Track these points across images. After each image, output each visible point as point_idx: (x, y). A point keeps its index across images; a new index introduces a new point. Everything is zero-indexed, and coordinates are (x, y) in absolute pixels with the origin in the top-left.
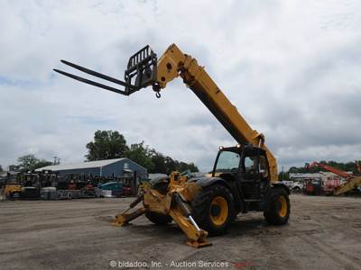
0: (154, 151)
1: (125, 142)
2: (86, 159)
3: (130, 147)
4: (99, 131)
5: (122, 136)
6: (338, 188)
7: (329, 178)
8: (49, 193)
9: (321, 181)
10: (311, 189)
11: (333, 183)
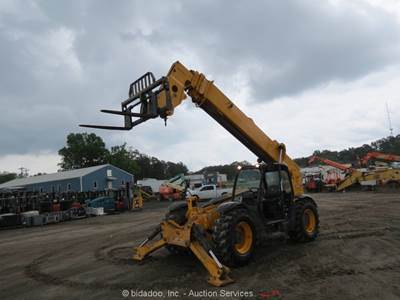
0: (137, 152)
1: (103, 145)
2: (59, 168)
3: (110, 150)
4: (72, 134)
5: (99, 138)
6: (339, 182)
7: (328, 172)
8: (32, 218)
9: (320, 176)
10: (313, 186)
11: (333, 177)
